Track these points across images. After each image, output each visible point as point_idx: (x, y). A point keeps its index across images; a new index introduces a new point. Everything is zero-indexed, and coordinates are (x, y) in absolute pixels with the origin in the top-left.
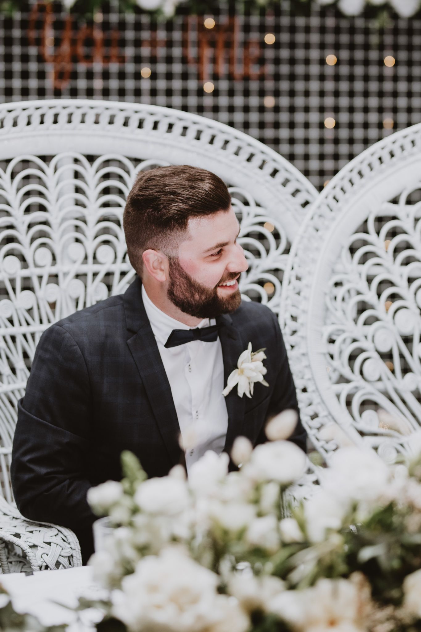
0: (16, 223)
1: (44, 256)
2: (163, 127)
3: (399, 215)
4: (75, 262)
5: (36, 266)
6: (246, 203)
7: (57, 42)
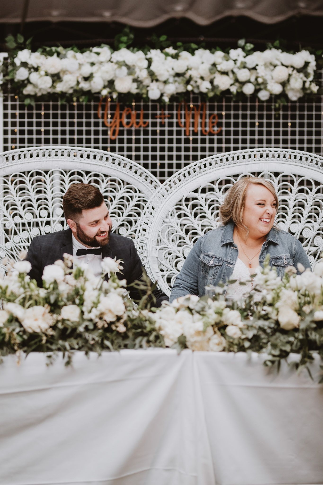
0: (31, 198)
1: (44, 213)
2: (92, 157)
3: (198, 197)
4: (58, 216)
5: (40, 217)
6: (136, 192)
7: (113, 116)
